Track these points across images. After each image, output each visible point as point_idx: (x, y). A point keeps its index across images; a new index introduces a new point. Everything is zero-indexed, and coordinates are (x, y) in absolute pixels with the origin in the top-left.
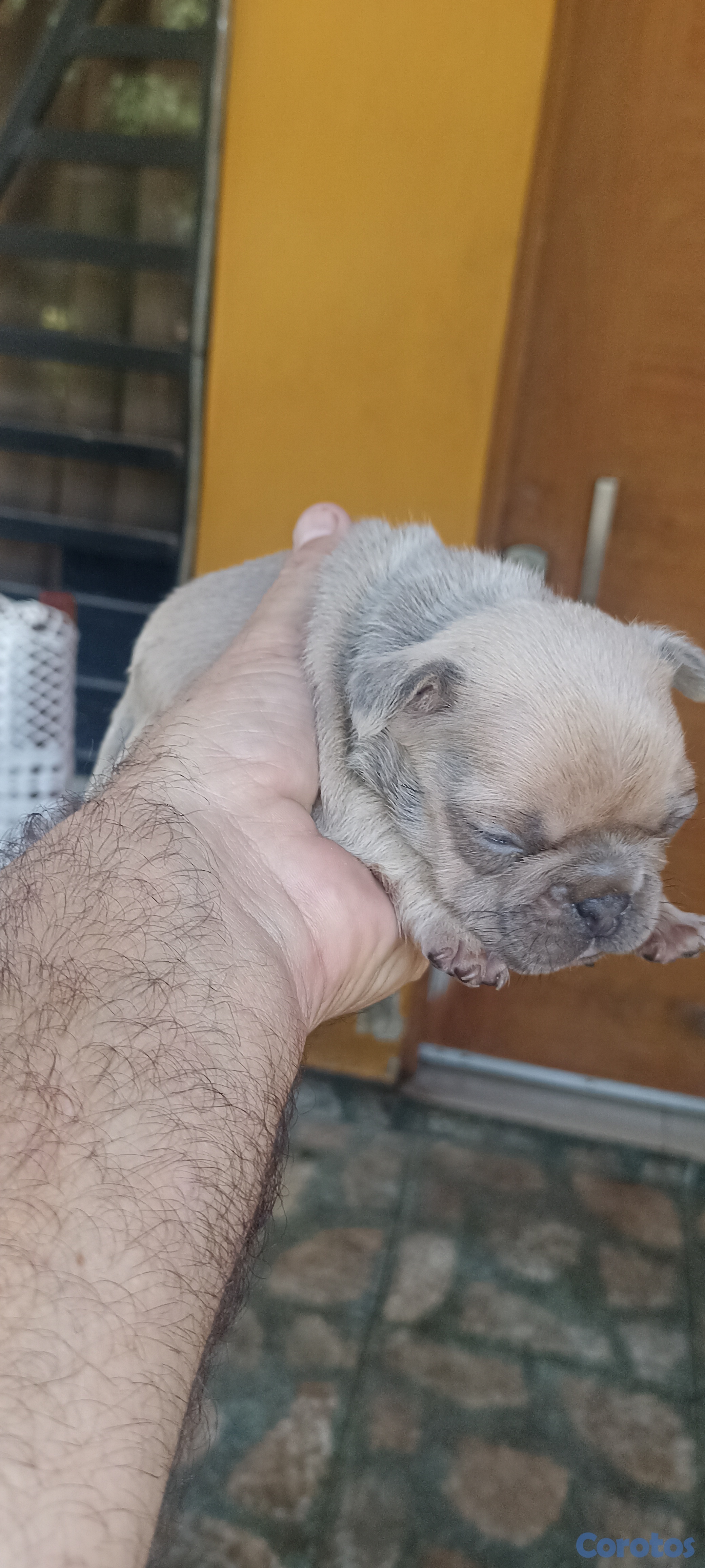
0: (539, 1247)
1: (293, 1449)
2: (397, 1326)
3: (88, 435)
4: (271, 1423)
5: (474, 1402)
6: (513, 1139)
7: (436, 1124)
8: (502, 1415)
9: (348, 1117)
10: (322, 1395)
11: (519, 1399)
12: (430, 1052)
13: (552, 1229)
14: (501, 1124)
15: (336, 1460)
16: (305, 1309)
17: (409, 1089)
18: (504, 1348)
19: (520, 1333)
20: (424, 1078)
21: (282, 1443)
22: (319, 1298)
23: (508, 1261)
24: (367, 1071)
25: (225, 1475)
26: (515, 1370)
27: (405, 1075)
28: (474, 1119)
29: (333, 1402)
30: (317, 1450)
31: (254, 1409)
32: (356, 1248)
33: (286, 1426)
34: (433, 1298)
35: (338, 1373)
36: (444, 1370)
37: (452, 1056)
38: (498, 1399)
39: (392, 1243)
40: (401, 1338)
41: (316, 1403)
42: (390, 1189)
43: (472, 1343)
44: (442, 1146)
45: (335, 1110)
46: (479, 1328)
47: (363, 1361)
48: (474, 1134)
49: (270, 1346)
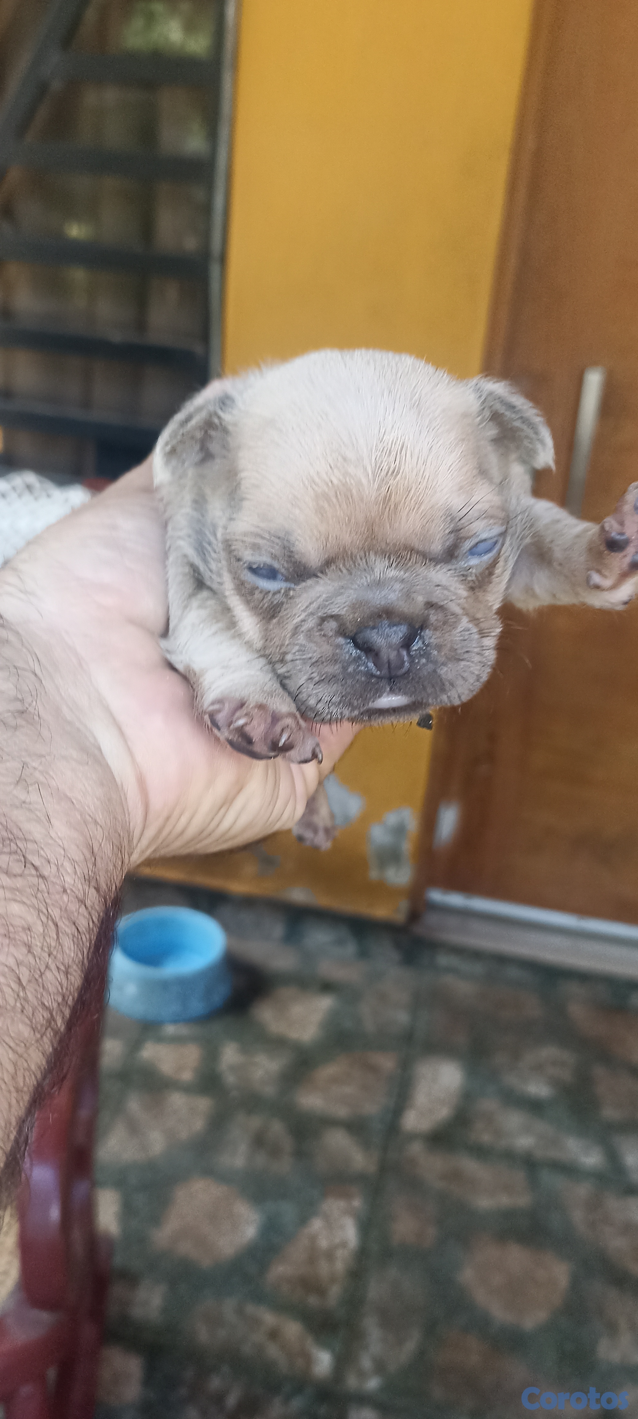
0: (538, 1068)
1: (323, 1243)
2: (413, 1137)
3: (117, 337)
4: (304, 1220)
5: (484, 1203)
6: (513, 973)
7: (443, 960)
8: (508, 1214)
9: (363, 954)
10: (347, 1196)
11: (523, 1200)
12: (437, 896)
13: (549, 1052)
14: (502, 960)
15: (362, 1254)
16: (329, 1122)
17: (419, 930)
18: (509, 1156)
19: (524, 1142)
20: (431, 919)
21: (313, 1239)
22: (342, 1112)
23: (511, 1080)
24: (381, 912)
25: (264, 1266)
26: (519, 1177)
27: (414, 916)
28: (476, 955)
29: (357, 1203)
30: (344, 1244)
31: (288, 1211)
32: (373, 1069)
33: (317, 1224)
34: (444, 1113)
35: (360, 1178)
36: (455, 1176)
37: (456, 900)
38: (504, 1201)
39: (406, 1066)
40: (416, 1149)
41: (342, 1204)
42: (402, 1017)
43: (481, 1152)
44: (449, 980)
45: (350, 948)
46: (486, 1138)
47: (385, 1168)
48: (478, 968)
49: (300, 1154)
